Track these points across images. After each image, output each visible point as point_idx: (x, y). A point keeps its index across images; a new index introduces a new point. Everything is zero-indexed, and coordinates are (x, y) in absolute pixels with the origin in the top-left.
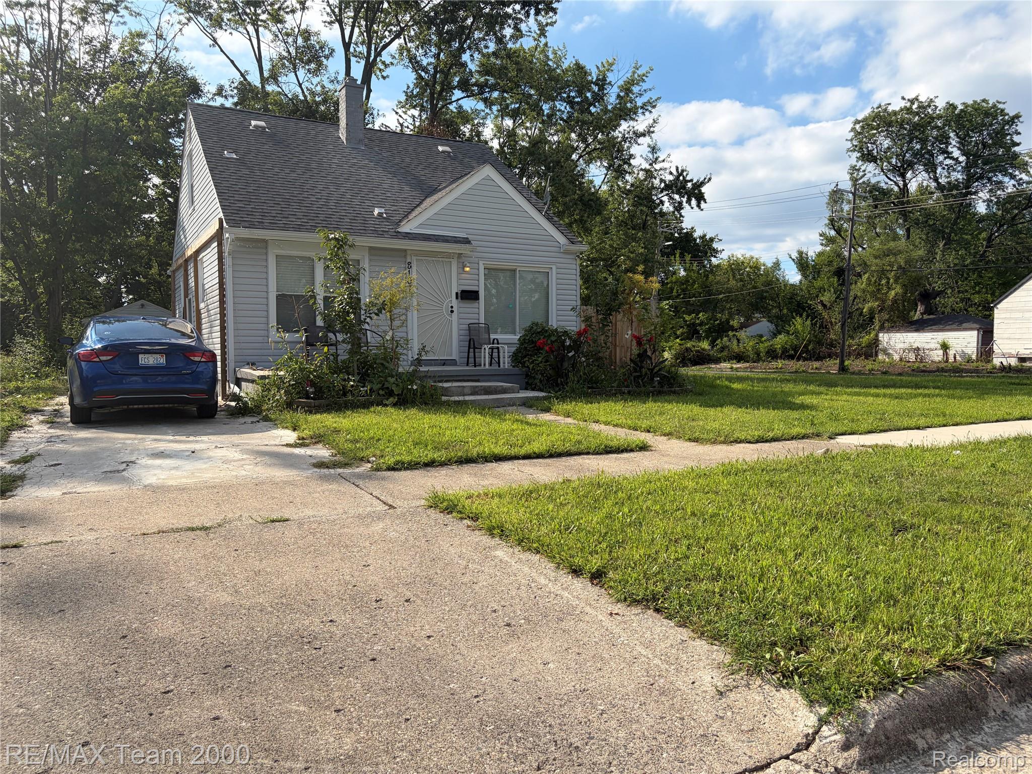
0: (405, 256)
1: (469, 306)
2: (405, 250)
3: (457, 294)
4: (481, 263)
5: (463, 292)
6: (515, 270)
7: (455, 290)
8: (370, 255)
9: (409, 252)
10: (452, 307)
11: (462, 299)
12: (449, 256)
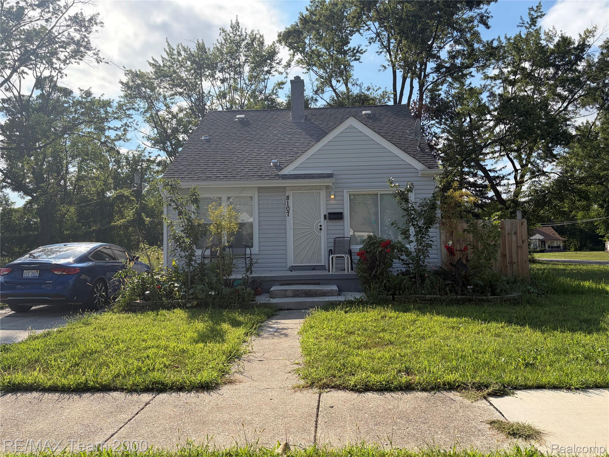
0: (285, 192)
1: (335, 224)
2: (285, 187)
3: (325, 216)
4: (345, 191)
5: (329, 213)
6: (377, 194)
7: (323, 212)
8: (259, 192)
9: (287, 188)
10: (321, 226)
11: (329, 219)
12: (320, 188)
